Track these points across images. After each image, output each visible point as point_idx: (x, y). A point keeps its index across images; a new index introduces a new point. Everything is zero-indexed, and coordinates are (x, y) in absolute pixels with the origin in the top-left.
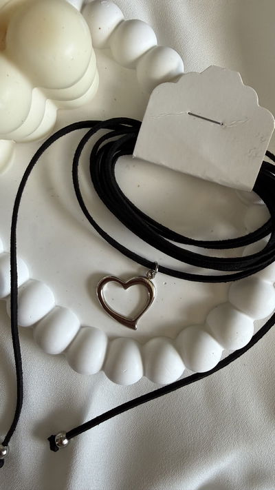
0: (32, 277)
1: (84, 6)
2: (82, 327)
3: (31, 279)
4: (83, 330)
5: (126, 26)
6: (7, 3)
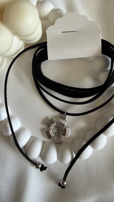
4: (32, 138)
6: (4, 1)
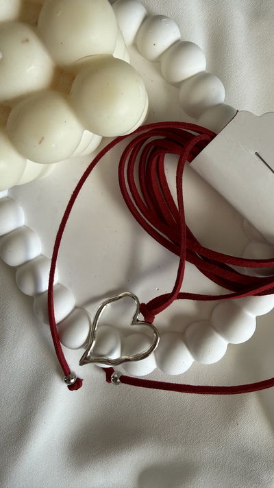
1: (145, 19)
3: (41, 255)
5: (181, 47)
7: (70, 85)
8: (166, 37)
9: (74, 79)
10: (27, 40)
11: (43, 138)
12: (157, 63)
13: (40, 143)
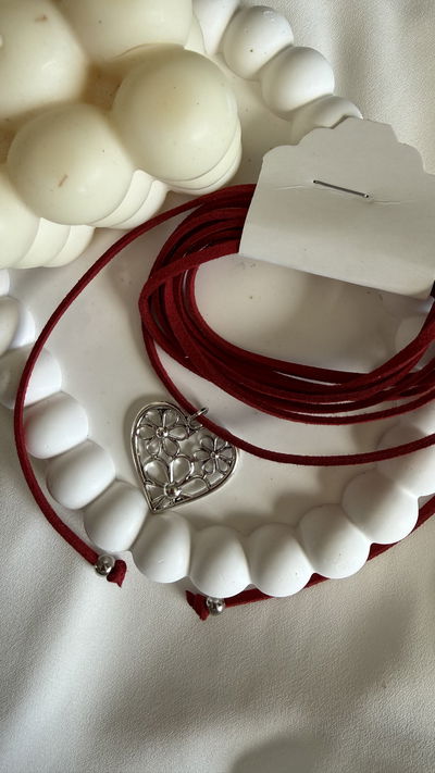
0: (64, 389)
1: (238, 11)
2: (116, 480)
4: (118, 485)
5: (293, 55)
7: (113, 95)
8: (269, 40)
9: (119, 86)
10: (44, 18)
11: (66, 177)
12: (255, 81)
13: (61, 184)
